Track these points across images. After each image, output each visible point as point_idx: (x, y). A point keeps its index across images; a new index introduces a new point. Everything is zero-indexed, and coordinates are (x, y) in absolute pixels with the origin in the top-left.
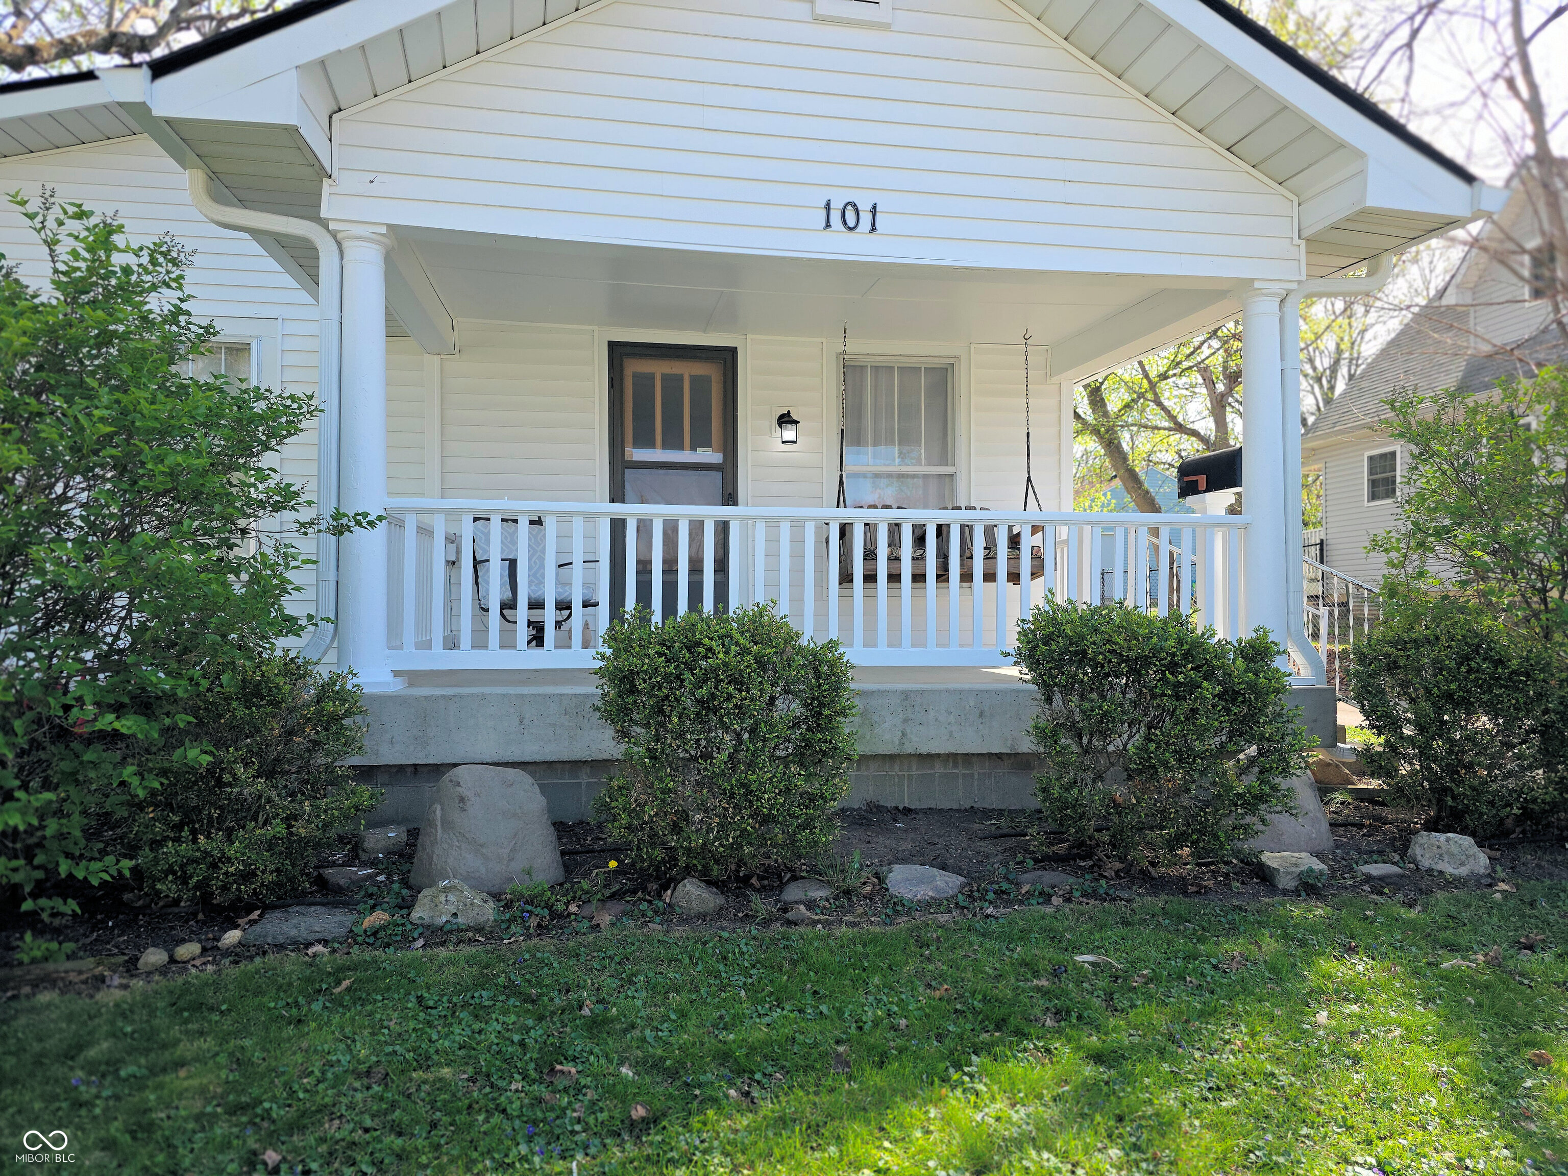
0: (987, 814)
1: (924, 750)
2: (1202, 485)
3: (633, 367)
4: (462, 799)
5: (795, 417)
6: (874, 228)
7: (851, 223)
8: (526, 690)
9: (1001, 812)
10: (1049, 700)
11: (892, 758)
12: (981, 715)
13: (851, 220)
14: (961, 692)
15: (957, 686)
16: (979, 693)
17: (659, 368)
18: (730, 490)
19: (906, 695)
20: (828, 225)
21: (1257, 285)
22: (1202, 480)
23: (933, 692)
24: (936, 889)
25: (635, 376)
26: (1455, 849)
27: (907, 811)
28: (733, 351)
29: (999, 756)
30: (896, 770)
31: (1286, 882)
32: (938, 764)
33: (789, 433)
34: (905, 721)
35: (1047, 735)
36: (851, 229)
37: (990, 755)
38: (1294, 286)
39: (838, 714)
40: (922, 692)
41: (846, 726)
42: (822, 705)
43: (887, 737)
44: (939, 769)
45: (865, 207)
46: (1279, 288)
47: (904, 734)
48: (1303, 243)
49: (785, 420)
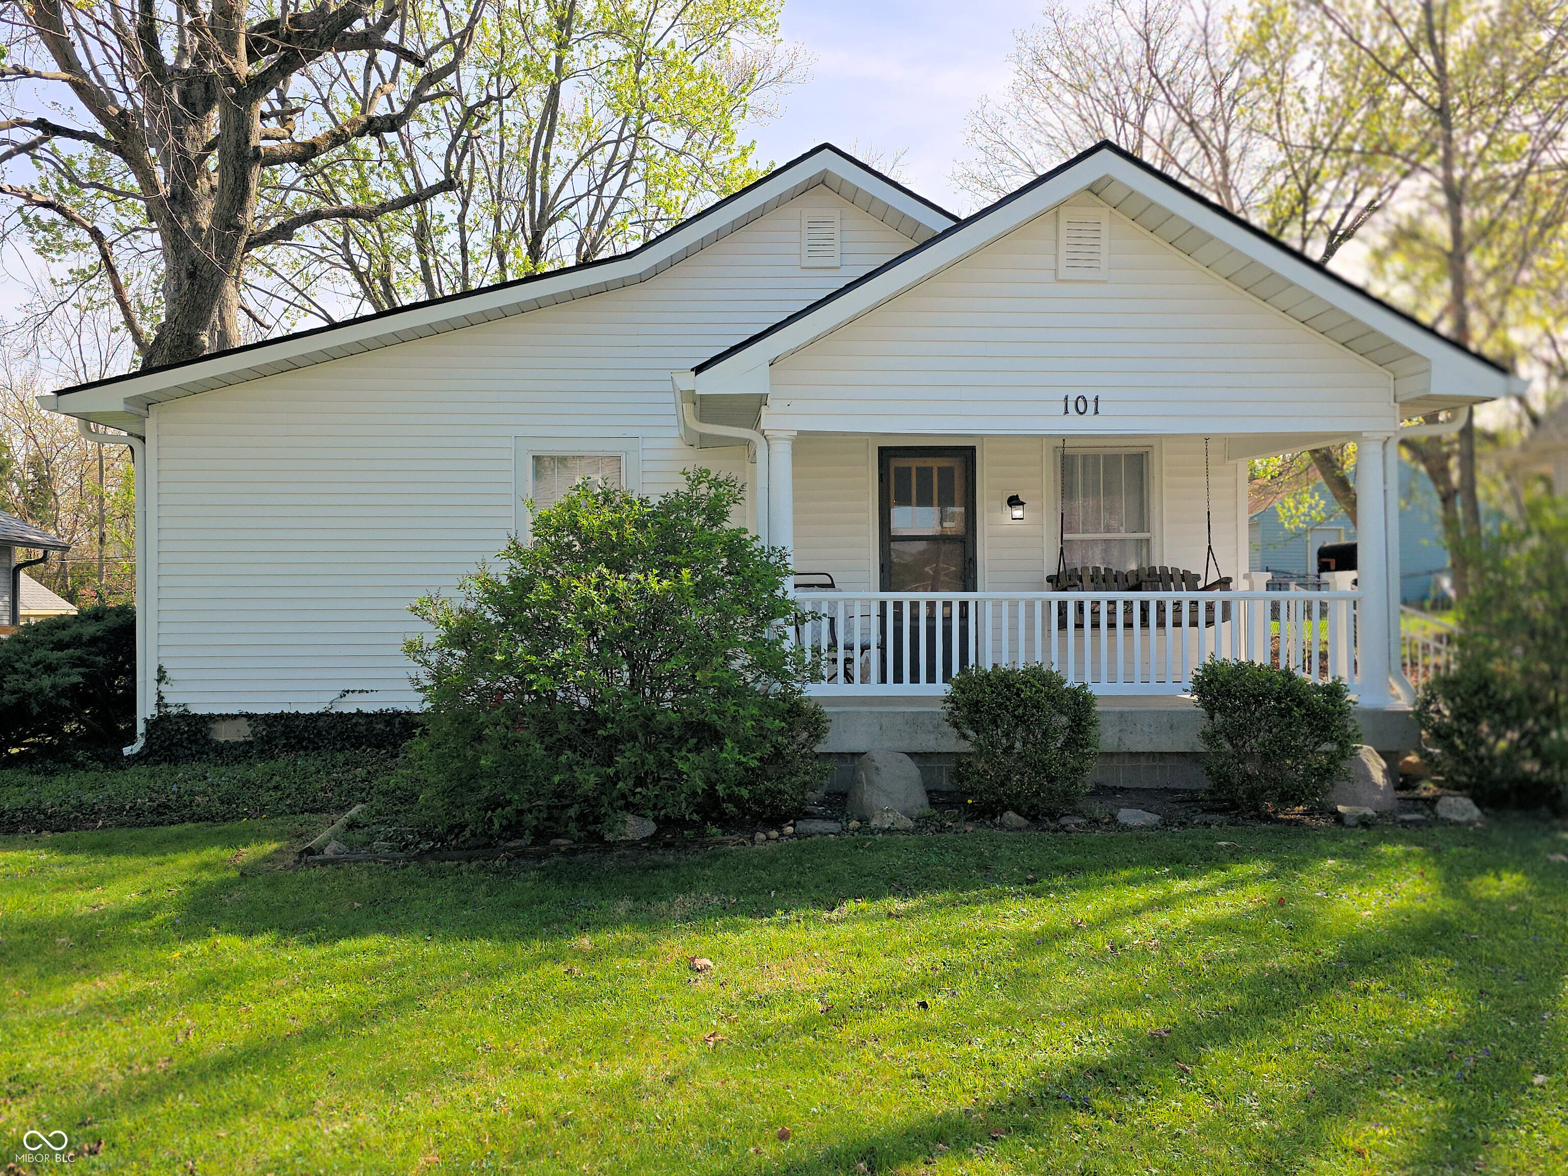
0: (1175, 791)
1: (1133, 750)
2: (1333, 566)
3: (897, 463)
4: (877, 769)
5: (1021, 499)
6: (1096, 412)
7: (1081, 409)
8: (882, 709)
9: (1185, 791)
10: (1212, 718)
11: (1111, 755)
12: (1171, 727)
13: (1081, 408)
14: (1158, 712)
15: (1157, 709)
16: (1170, 713)
17: (914, 464)
18: (971, 555)
19: (1121, 714)
20: (1066, 412)
21: (1364, 435)
22: (1333, 562)
23: (1139, 712)
24: (1145, 821)
25: (897, 469)
26: (1458, 805)
27: (1122, 789)
28: (973, 449)
29: (1183, 754)
30: (1115, 762)
31: (1348, 821)
32: (1142, 759)
33: (1018, 513)
34: (1121, 731)
35: (1210, 738)
36: (1081, 414)
37: (1177, 753)
38: (1392, 434)
39: (1090, 724)
40: (1131, 713)
41: (1093, 731)
42: (1080, 720)
43: (1109, 741)
44: (1143, 763)
45: (1090, 399)
46: (1383, 436)
47: (1120, 739)
48: (1397, 406)
49: (1014, 501)
